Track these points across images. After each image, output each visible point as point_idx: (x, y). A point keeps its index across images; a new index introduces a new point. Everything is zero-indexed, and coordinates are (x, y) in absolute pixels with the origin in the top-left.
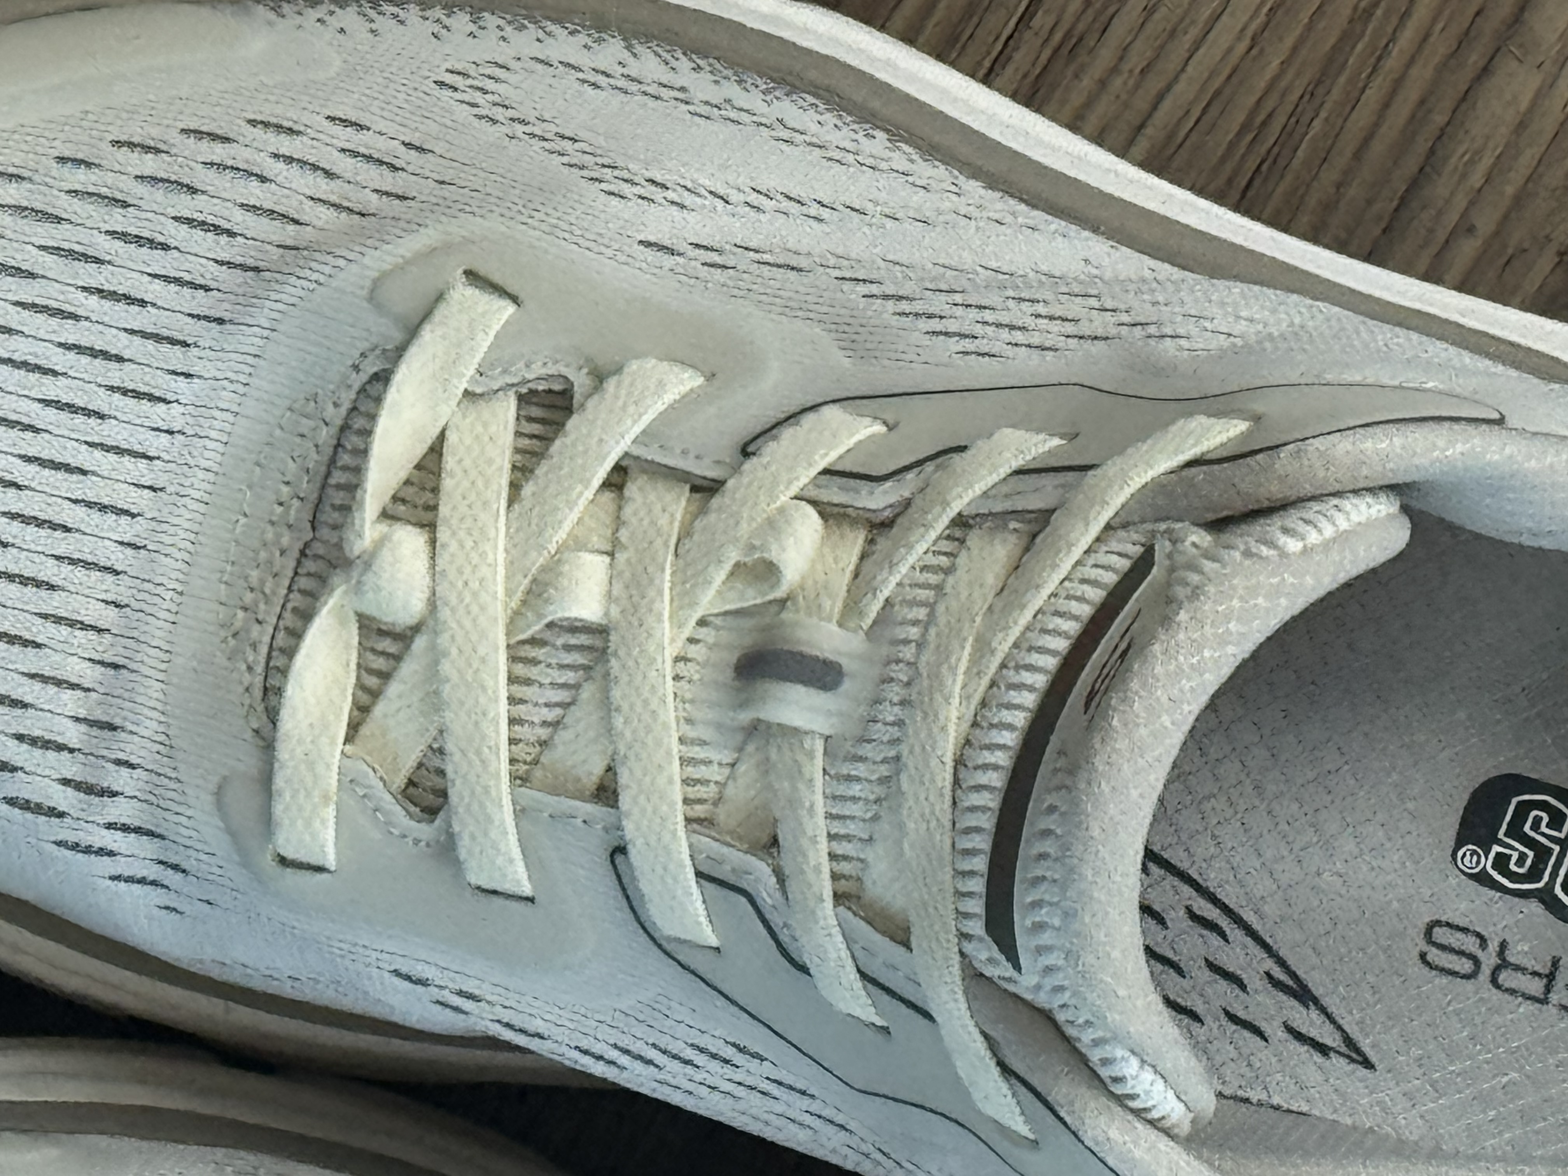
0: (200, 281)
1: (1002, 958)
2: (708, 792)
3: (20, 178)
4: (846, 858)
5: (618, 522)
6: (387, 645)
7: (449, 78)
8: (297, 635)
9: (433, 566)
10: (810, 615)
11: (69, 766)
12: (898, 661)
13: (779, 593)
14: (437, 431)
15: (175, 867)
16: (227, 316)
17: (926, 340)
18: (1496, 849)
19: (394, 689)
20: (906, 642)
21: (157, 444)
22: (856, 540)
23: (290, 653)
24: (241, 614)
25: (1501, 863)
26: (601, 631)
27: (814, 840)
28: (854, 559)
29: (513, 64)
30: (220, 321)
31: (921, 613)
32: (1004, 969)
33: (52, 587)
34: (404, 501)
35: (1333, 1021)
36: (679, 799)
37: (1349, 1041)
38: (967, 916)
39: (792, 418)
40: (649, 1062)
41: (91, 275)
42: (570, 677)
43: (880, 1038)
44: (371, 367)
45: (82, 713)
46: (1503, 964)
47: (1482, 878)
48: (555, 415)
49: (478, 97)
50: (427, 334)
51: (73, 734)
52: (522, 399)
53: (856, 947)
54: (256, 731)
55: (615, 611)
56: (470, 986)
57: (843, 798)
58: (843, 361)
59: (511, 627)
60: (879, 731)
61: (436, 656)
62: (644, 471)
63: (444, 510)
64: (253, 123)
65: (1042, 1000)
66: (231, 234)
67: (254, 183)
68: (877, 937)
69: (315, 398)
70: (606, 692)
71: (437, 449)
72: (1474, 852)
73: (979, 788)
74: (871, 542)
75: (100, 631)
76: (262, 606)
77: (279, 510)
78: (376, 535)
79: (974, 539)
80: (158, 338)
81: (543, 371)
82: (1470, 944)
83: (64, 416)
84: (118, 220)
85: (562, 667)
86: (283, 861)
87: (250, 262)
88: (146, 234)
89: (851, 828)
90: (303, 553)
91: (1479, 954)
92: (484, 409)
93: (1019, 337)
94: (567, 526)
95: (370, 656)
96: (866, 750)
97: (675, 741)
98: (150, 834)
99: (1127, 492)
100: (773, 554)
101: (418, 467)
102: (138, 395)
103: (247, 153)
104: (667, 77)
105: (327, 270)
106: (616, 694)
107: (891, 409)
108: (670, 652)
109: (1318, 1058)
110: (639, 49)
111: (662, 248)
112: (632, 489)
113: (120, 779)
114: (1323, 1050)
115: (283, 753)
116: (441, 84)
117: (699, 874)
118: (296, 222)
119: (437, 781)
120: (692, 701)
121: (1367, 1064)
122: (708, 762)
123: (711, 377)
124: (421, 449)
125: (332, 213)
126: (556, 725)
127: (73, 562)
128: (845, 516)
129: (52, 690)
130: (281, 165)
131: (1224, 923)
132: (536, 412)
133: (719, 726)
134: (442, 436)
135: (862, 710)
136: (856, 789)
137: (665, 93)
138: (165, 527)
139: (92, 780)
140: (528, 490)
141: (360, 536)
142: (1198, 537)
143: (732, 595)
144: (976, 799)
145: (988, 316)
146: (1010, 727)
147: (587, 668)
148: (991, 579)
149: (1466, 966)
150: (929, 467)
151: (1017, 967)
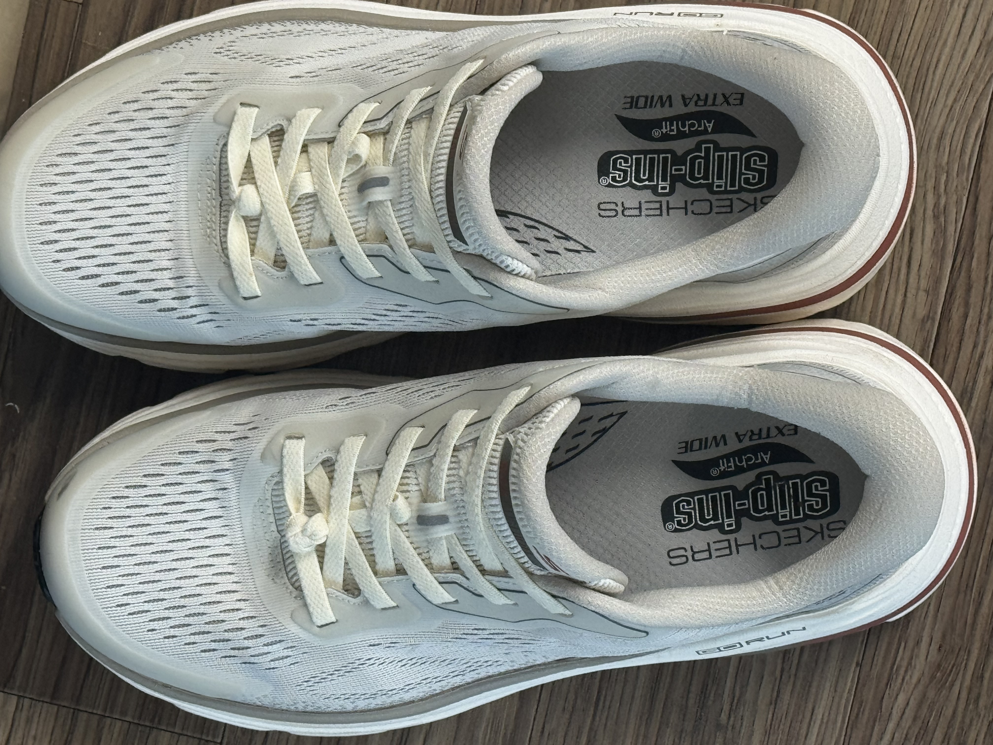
0: (162, 135)
1: (461, 243)
2: (362, 231)
3: (99, 123)
4: (408, 234)
5: (309, 160)
6: (254, 223)
7: (218, 51)
8: (226, 230)
9: (259, 194)
10: (373, 165)
11: (173, 294)
12: (403, 169)
13: (363, 163)
14: (247, 155)
15: (215, 313)
16: (173, 143)
17: (383, 75)
18: (611, 175)
19: (260, 235)
20: (404, 162)
21: (166, 188)
22: (381, 139)
23: (225, 236)
24: (208, 231)
25: (614, 179)
26: (314, 195)
27: (397, 232)
28: (382, 145)
29: (236, 40)
30: (173, 145)
31: (406, 152)
32: (464, 247)
33: (150, 242)
34: (245, 179)
35: (579, 243)
36: (354, 236)
37: (585, 247)
38: (447, 235)
39: (351, 111)
40: (374, 320)
41: (129, 145)
42: (311, 212)
43: (436, 285)
44: (222, 143)
45: (171, 276)
46: (624, 209)
47: (609, 186)
48: (281, 137)
49: (228, 53)
50: (234, 125)
51: (171, 284)
52: (270, 136)
53: (420, 259)
54: (224, 263)
55: (317, 187)
56: (314, 316)
57: (402, 216)
58: (360, 90)
59: (288, 203)
60: (404, 192)
61: (268, 220)
62: (312, 143)
63: (257, 175)
64: (163, 83)
65: (478, 251)
66: (167, 118)
67: (169, 100)
68: (424, 253)
69: (208, 158)
70: (322, 212)
71: (249, 160)
72: (604, 179)
73: (438, 196)
74: (385, 139)
75: (168, 250)
76: (213, 225)
77: (209, 195)
78: (239, 191)
79: (414, 125)
80: (156, 157)
81: (273, 125)
82: (613, 206)
83: (136, 189)
84: (132, 125)
85: (307, 210)
86: (245, 298)
87: (176, 124)
88: (142, 127)
89: (407, 224)
90: (221, 205)
91: (617, 208)
92: (260, 142)
93: (411, 64)
94: (295, 167)
95: (250, 228)
96: (403, 199)
97: (347, 219)
98: (204, 305)
99: (453, 92)
100: (357, 151)
101: (245, 167)
102: (156, 176)
103: (164, 92)
104: (283, 28)
105: (199, 118)
106: (325, 211)
107: (378, 98)
108: (337, 194)
109: (577, 254)
110: (274, 24)
111: (297, 77)
112: (310, 149)
113: (189, 292)
114: (578, 252)
115: (233, 265)
116: (216, 53)
117: (368, 256)
118: (185, 107)
119: (282, 258)
120: (348, 205)
121: (593, 251)
122: (359, 222)
123: (323, 108)
124: (245, 161)
125: (195, 101)
126: (311, 228)
127: (154, 232)
128: (376, 133)
129: (160, 272)
130: (175, 92)
131: (536, 225)
132: (276, 139)
133: (359, 210)
134: (249, 155)
135: (399, 187)
136: (404, 212)
137: (285, 33)
138: (178, 212)
139: (181, 295)
140: (279, 160)
141: (234, 192)
142: (478, 98)
143: (349, 169)
144: (438, 199)
145: (400, 62)
146: (441, 174)
147: (314, 208)
148: (423, 134)
149: (614, 213)
150: (395, 109)
151: (467, 244)
